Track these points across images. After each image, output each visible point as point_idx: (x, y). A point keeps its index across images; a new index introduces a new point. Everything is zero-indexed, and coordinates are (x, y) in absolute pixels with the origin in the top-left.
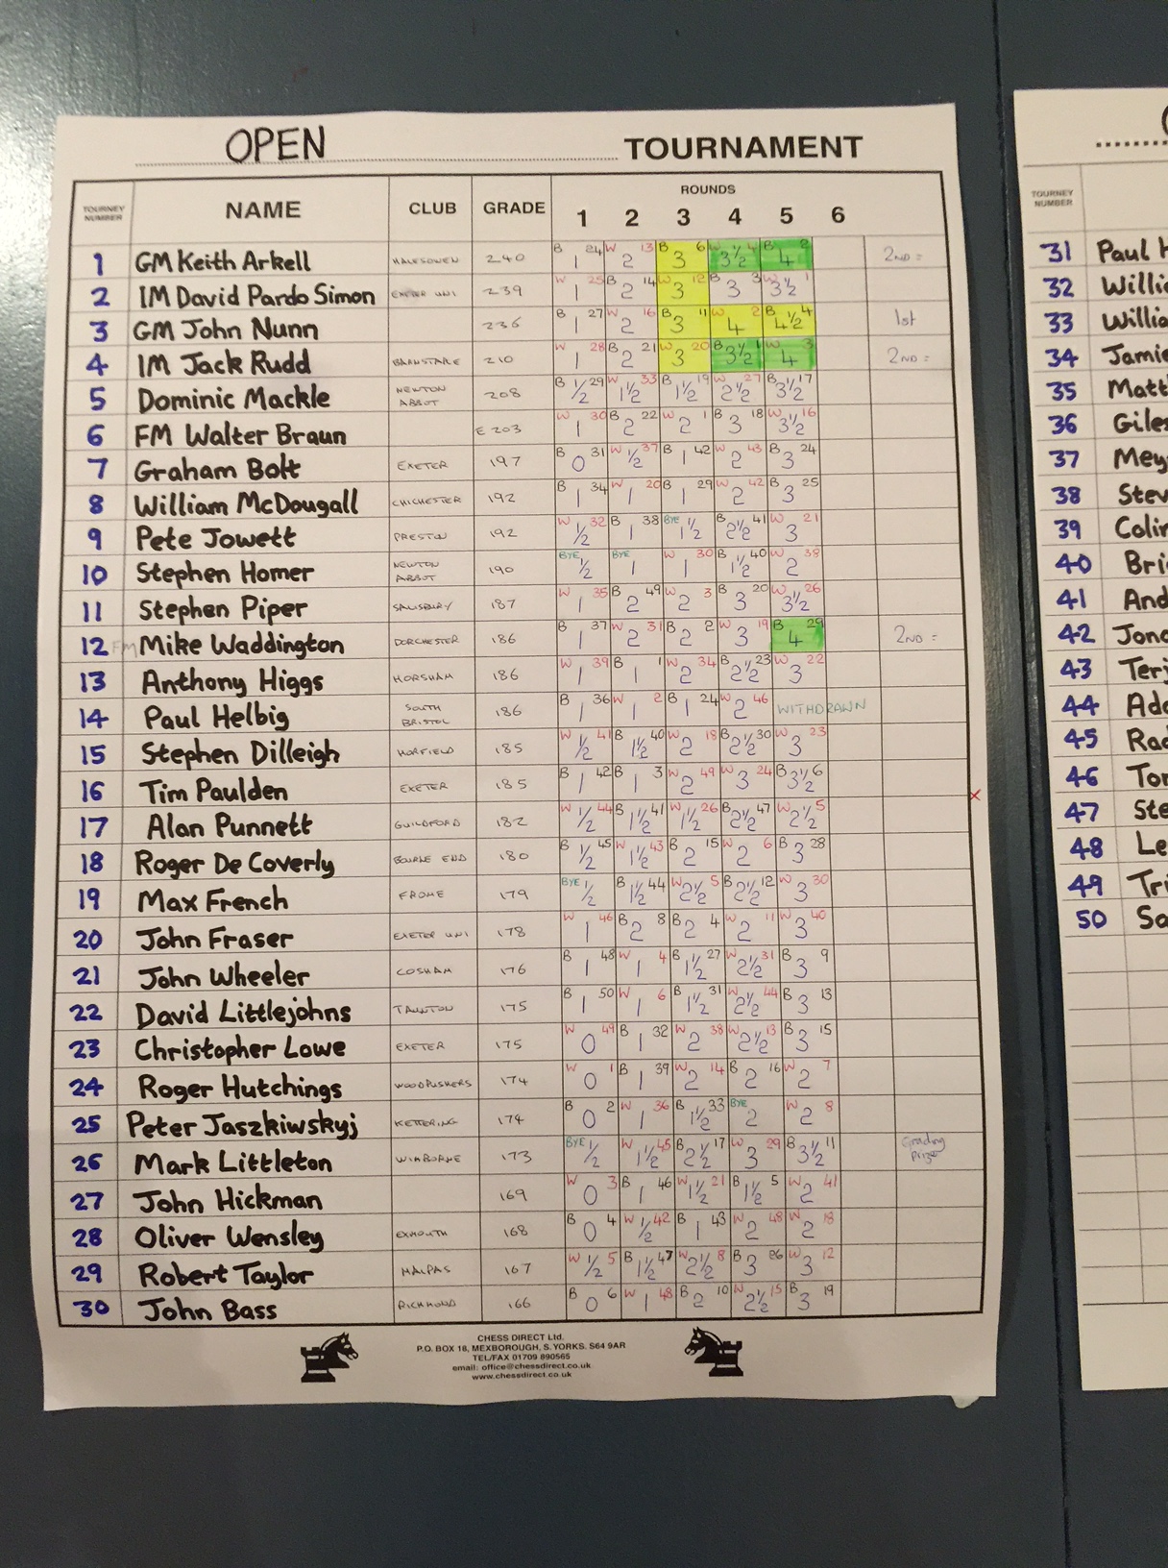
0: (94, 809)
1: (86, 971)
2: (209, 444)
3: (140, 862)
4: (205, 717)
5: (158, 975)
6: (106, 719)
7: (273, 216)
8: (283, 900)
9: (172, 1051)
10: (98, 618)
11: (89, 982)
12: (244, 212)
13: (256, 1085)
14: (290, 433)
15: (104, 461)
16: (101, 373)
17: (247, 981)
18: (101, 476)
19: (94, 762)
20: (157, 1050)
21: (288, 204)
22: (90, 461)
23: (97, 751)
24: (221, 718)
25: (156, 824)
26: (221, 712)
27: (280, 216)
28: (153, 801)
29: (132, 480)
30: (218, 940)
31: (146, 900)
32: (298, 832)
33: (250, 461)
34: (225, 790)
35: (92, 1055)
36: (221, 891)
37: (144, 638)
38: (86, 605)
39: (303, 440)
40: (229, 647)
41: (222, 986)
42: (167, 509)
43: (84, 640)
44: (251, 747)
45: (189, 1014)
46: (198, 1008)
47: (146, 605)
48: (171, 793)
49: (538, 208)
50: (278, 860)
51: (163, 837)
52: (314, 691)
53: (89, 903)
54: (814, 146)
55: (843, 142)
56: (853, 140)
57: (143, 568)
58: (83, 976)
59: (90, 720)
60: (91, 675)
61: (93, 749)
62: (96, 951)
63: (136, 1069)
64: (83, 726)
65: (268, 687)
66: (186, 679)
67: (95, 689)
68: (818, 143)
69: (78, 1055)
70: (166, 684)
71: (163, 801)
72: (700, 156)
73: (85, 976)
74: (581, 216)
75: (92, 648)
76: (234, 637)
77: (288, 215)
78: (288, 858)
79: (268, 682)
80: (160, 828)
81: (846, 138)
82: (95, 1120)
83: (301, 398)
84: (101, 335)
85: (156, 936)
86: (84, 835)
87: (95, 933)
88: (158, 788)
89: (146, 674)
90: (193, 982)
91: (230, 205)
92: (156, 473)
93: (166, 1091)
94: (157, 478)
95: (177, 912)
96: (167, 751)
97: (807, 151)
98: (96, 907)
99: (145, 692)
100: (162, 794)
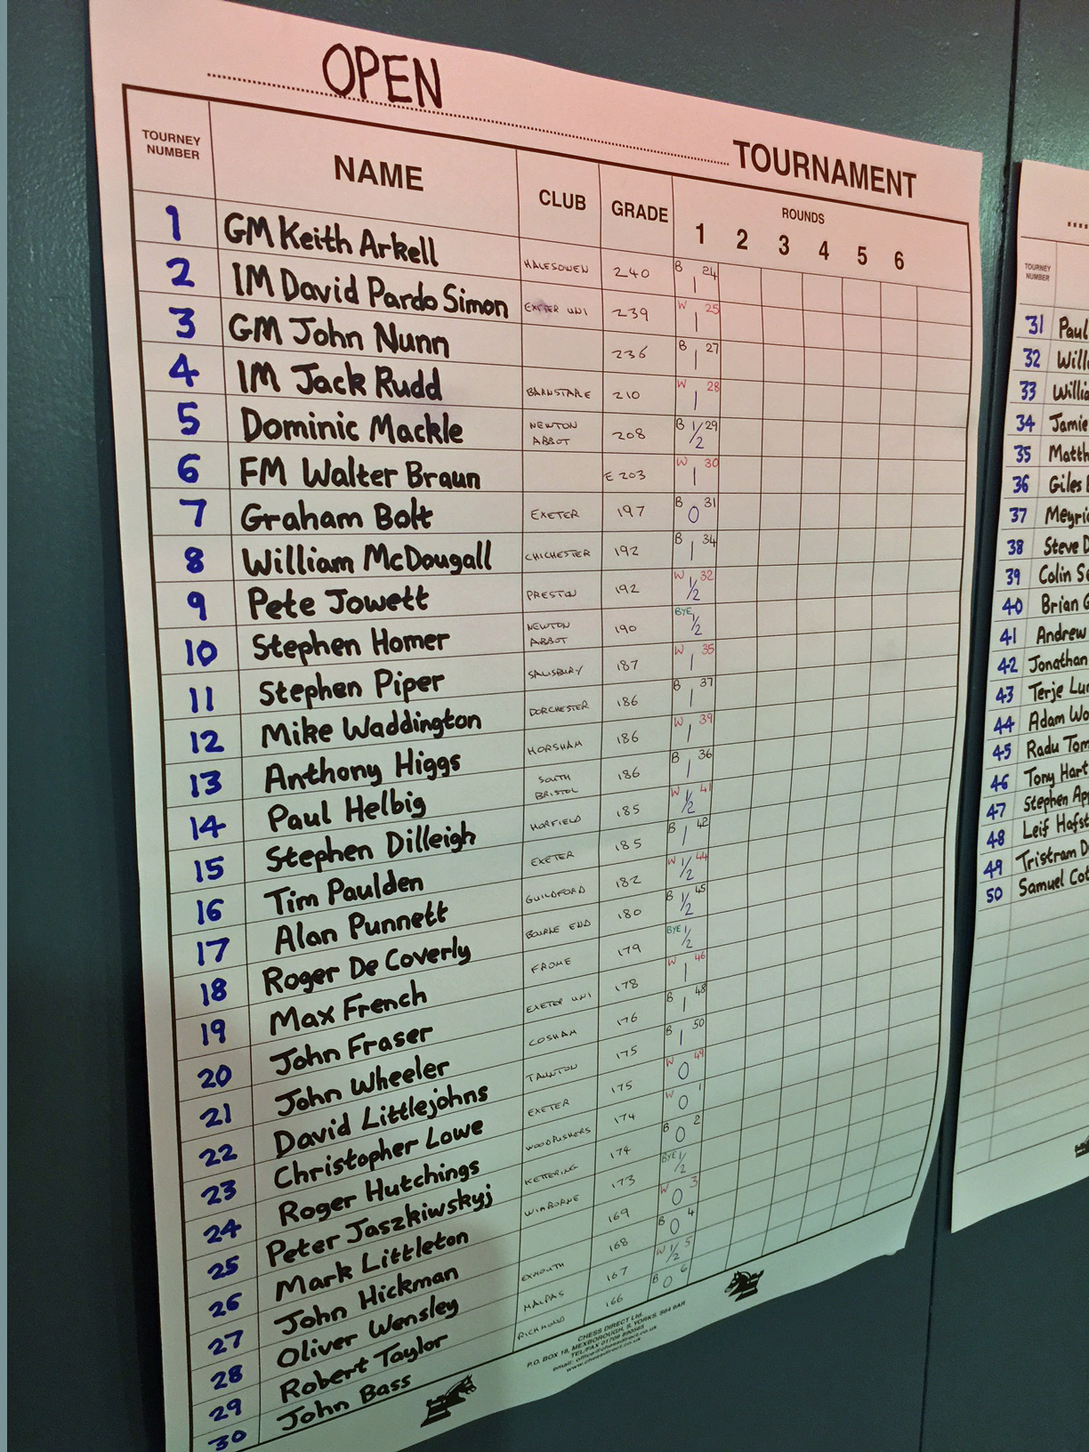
0: (212, 930)
1: (215, 1111)
2: (331, 485)
3: (268, 981)
4: (337, 812)
5: (296, 1098)
6: (223, 826)
7: (392, 184)
8: (422, 995)
9: (313, 1172)
10: (210, 707)
11: (220, 1122)
12: (357, 175)
13: (399, 1182)
14: (422, 473)
15: (201, 504)
16: (190, 383)
17: (389, 1083)
18: (198, 523)
19: (211, 877)
20: (297, 1174)
21: (409, 169)
22: (183, 502)
23: (213, 864)
24: (354, 811)
25: (285, 936)
26: (355, 804)
27: (400, 186)
28: (280, 911)
29: (238, 528)
30: (358, 1048)
31: (278, 1021)
32: (435, 921)
33: (378, 507)
34: (359, 888)
35: (227, 1198)
36: (359, 996)
37: (266, 728)
38: (193, 691)
39: (435, 482)
40: (362, 731)
41: (364, 1094)
42: (284, 566)
43: (193, 735)
44: (386, 839)
45: (330, 1130)
46: (340, 1122)
47: (266, 688)
48: (299, 901)
49: (661, 214)
50: (415, 954)
51: (293, 949)
52: (452, 772)
53: (214, 1038)
54: (881, 179)
55: (902, 177)
56: (911, 176)
57: (260, 641)
58: (212, 1118)
59: (204, 829)
60: (203, 776)
61: (208, 863)
62: (227, 1087)
63: (274, 1198)
64: (196, 837)
65: (404, 771)
66: (316, 771)
67: (209, 792)
68: (884, 175)
69: (213, 1201)
70: (292, 779)
71: (291, 910)
72: (796, 175)
73: (214, 1117)
74: (699, 230)
75: (202, 744)
76: (368, 718)
77: (410, 187)
78: (425, 950)
79: (405, 766)
80: (289, 941)
81: (905, 174)
82: (233, 1262)
83: (433, 429)
84: (185, 329)
85: (292, 1058)
86: (201, 962)
87: (223, 1068)
88: (285, 897)
89: (269, 770)
90: (333, 1096)
91: (338, 159)
92: (269, 520)
93: (308, 1213)
94: (269, 527)
95: (313, 1028)
96: (295, 854)
97: (878, 184)
98: (222, 1040)
99: (268, 790)
100: (290, 902)
